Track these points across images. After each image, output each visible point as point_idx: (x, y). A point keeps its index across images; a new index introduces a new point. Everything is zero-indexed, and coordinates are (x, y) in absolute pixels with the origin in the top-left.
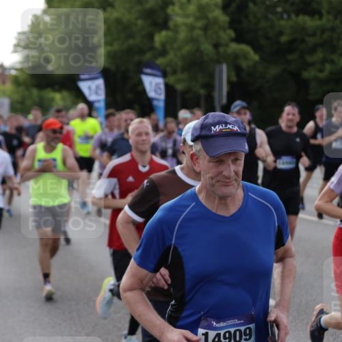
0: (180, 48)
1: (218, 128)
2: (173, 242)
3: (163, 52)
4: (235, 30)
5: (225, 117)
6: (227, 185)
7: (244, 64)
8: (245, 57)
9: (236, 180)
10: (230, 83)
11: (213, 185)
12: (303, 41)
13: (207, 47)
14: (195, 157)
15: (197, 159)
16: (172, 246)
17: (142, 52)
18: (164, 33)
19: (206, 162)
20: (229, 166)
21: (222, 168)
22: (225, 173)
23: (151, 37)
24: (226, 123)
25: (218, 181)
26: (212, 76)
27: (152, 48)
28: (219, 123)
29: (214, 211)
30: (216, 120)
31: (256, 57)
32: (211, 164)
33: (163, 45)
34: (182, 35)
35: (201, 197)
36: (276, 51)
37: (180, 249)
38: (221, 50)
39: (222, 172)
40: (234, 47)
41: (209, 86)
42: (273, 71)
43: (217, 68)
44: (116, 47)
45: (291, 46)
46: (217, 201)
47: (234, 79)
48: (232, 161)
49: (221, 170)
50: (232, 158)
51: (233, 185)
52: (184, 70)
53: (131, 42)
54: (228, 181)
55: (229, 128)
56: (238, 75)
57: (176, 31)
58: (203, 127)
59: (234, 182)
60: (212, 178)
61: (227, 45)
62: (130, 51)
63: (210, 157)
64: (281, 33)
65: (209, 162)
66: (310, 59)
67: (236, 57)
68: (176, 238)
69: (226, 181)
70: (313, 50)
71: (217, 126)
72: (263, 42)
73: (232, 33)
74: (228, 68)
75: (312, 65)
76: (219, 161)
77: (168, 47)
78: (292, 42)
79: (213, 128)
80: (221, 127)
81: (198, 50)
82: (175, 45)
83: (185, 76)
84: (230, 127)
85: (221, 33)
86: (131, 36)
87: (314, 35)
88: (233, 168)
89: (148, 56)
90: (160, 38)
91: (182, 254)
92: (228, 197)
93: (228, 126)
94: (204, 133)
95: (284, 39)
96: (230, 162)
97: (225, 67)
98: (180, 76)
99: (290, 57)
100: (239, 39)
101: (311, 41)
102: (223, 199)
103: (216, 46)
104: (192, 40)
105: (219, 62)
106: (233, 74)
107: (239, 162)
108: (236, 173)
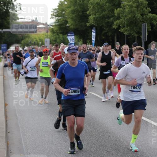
2: (63, 72)
3: (119, 18)
7: (155, 23)
13: (138, 15)
26: (140, 28)
27: (113, 16)
33: (119, 14)
34: (127, 10)
41: (139, 33)
44: (97, 16)
47: (150, 30)
57: (124, 9)
61: (147, 15)
73: (149, 9)
82: (124, 15)
90: (117, 11)
103: (142, 15)
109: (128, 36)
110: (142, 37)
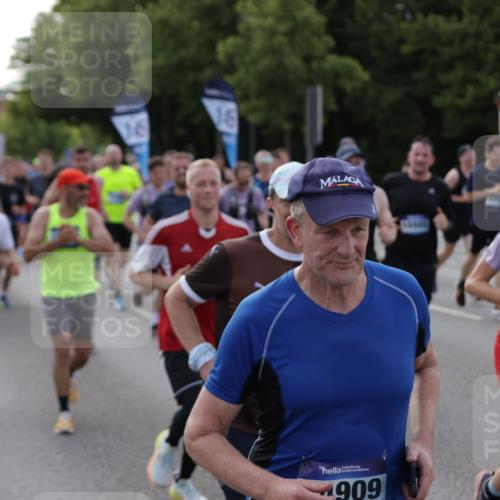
0: (254, 63)
1: (330, 182)
2: (264, 355)
3: (231, 68)
4: (335, 36)
5: (340, 165)
6: (343, 267)
7: (348, 86)
8: (350, 75)
9: (357, 260)
10: (327, 113)
11: (322, 269)
12: (435, 52)
13: (294, 61)
14: (294, 225)
15: (297, 227)
16: (263, 361)
17: (198, 67)
18: (231, 40)
19: (311, 233)
20: (347, 239)
21: (337, 241)
22: (341, 250)
23: (211, 46)
24: (343, 175)
25: (331, 262)
26: (301, 102)
27: (213, 62)
28: (332, 174)
29: (325, 307)
30: (327, 169)
31: (366, 76)
32: (320, 237)
33: (230, 57)
34: (258, 43)
35: (304, 286)
36: (394, 66)
37: (274, 365)
38: (315, 65)
39: (336, 248)
40: (333, 60)
41: (297, 118)
42: (391, 96)
43: (309, 91)
44: (161, 61)
45: (417, 60)
46: (328, 292)
47: (333, 107)
48: (352, 231)
49: (336, 244)
50: (353, 226)
51: (353, 267)
52: (260, 94)
53: (183, 53)
54: (344, 261)
55: (347, 182)
56: (339, 102)
57: (248, 37)
58: (308, 179)
59: (355, 262)
60: (321, 258)
61: (323, 58)
62: (180, 67)
63: (319, 225)
64: (402, 41)
65: (316, 232)
66: (444, 78)
67: (337, 74)
68: (269, 349)
69: (343, 262)
70: (449, 66)
71: (329, 179)
72: (375, 53)
73: (330, 41)
74: (325, 91)
75: (447, 86)
76: (332, 231)
77: (237, 60)
78: (418, 53)
79: (322, 181)
80: (334, 180)
81: (280, 65)
82: (247, 59)
83: (261, 103)
84: (349, 179)
85: (315, 41)
86: (183, 44)
87: (450, 43)
88: (353, 242)
89: (208, 73)
90: (225, 47)
91: (278, 373)
92: (345, 285)
93: (346, 178)
94: (309, 188)
95: (406, 49)
96: (349, 233)
97: (319, 90)
98: (254, 102)
99: (416, 76)
100: (340, 49)
101: (446, 52)
102: (338, 289)
103: (307, 59)
104: (273, 50)
105: (311, 83)
106: (332, 100)
107: (362, 233)
108: (358, 250)
109: (260, 128)
110: (307, 129)
